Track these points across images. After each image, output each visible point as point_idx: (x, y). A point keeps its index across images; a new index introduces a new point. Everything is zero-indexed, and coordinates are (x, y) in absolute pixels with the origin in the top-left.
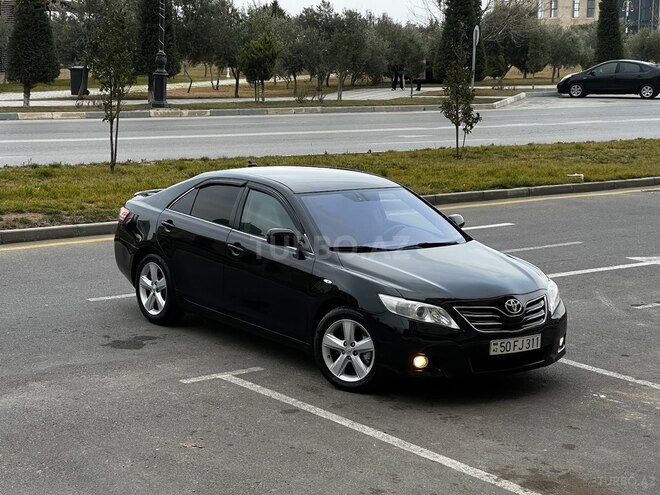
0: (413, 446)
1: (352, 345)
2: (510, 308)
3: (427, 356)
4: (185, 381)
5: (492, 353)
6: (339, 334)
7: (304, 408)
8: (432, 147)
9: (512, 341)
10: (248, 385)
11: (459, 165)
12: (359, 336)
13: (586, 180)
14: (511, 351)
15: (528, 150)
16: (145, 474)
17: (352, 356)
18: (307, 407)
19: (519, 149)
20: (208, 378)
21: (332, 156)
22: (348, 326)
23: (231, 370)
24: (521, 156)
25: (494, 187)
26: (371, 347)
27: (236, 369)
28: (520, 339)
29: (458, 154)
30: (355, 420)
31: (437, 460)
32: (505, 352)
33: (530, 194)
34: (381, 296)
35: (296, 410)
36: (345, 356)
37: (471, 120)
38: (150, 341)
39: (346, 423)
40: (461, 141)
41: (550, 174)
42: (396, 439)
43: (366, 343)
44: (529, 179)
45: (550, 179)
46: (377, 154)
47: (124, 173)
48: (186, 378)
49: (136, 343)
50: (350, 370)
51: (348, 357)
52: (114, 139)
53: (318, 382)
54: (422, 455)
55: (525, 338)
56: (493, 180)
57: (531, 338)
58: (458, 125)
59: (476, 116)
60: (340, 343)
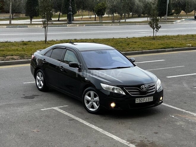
0: (106, 132)
1: (93, 99)
2: (143, 88)
3: (115, 103)
4: (42, 110)
5: (136, 102)
6: (89, 96)
7: (76, 119)
8: (147, 36)
9: (143, 99)
10: (61, 111)
11: (153, 42)
12: (95, 96)
13: (192, 46)
14: (143, 102)
15: (177, 37)
16: (17, 140)
17: (93, 103)
18: (77, 119)
19: (174, 36)
20: (50, 108)
21: (115, 39)
22: (92, 93)
23: (58, 106)
24: (174, 39)
25: (162, 49)
26: (98, 100)
27: (60, 106)
28: (146, 98)
29: (154, 38)
30: (90, 123)
31: (112, 137)
32: (141, 102)
33: (173, 51)
34: (101, 84)
35: (73, 120)
36: (91, 102)
37: (158, 28)
38: (37, 97)
39: (88, 124)
40: (155, 34)
41: (181, 44)
42: (101, 130)
43: (97, 99)
44: (173, 46)
45: (180, 46)
46: (129, 38)
47: (49, 44)
48: (43, 108)
49: (32, 97)
50: (93, 107)
51: (92, 103)
52: (46, 33)
53: (84, 111)
54: (108, 135)
55: (147, 98)
56: (162, 46)
57: (149, 98)
58: (154, 29)
59: (159, 26)
60: (90, 98)
